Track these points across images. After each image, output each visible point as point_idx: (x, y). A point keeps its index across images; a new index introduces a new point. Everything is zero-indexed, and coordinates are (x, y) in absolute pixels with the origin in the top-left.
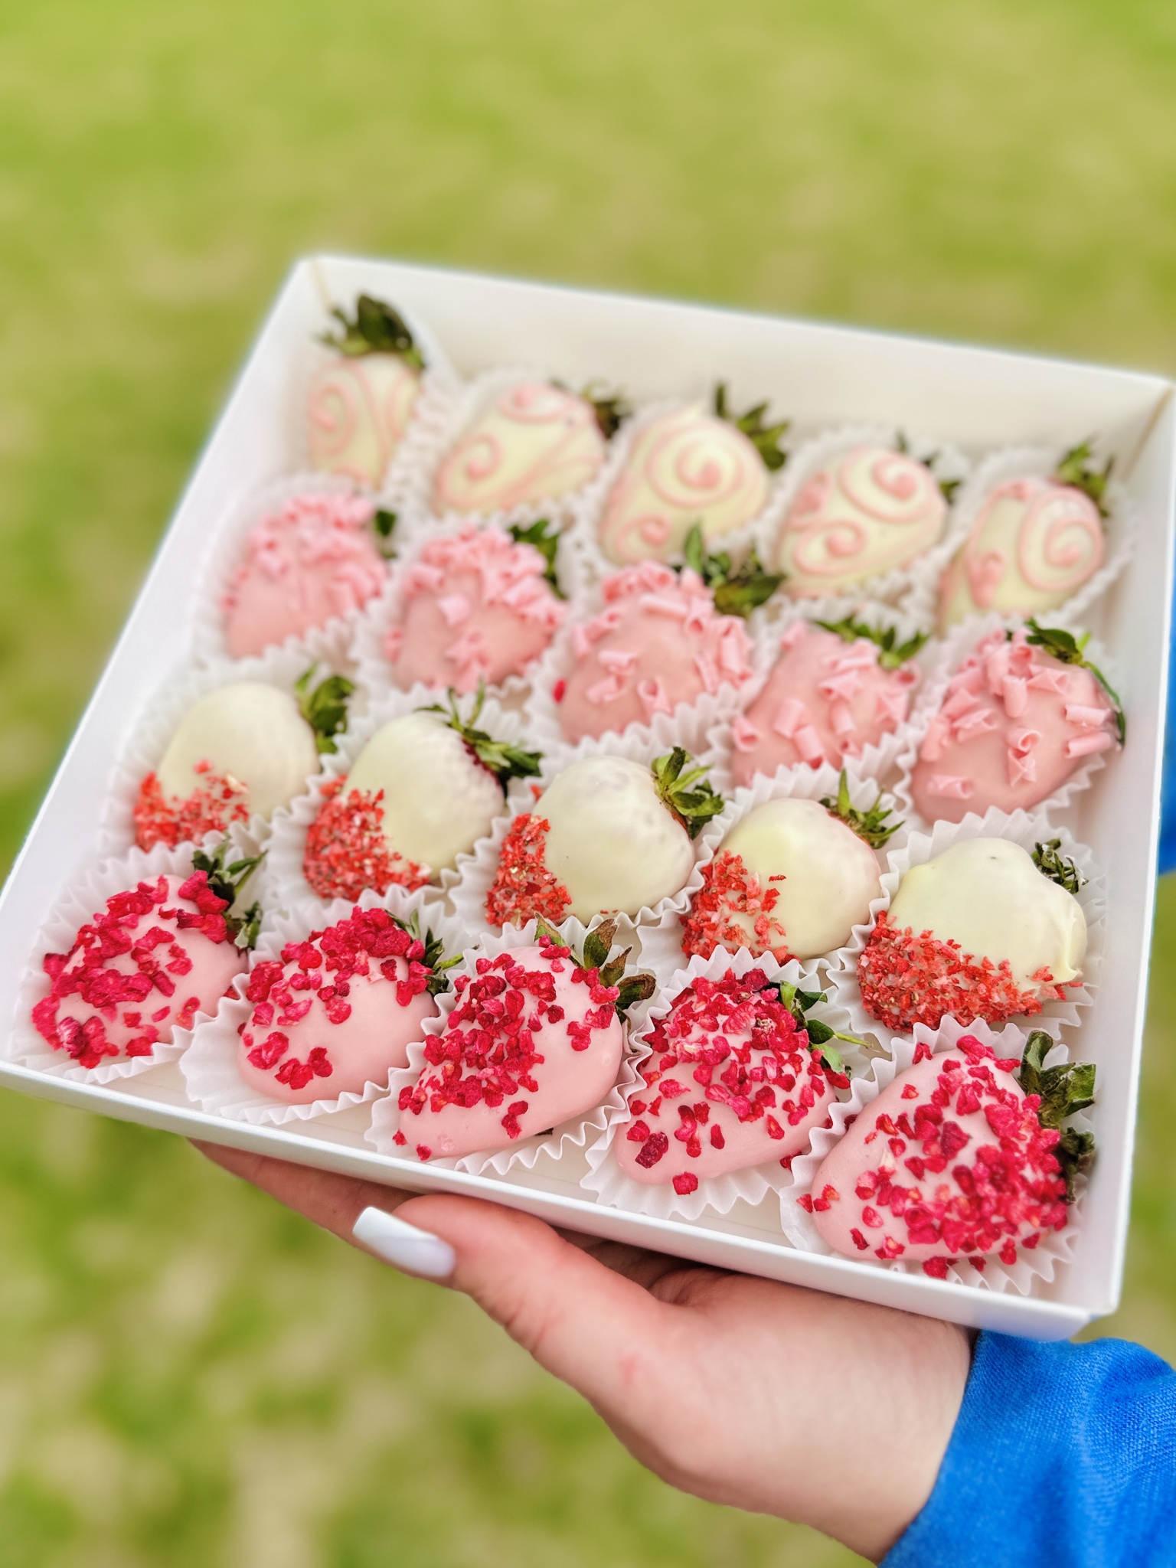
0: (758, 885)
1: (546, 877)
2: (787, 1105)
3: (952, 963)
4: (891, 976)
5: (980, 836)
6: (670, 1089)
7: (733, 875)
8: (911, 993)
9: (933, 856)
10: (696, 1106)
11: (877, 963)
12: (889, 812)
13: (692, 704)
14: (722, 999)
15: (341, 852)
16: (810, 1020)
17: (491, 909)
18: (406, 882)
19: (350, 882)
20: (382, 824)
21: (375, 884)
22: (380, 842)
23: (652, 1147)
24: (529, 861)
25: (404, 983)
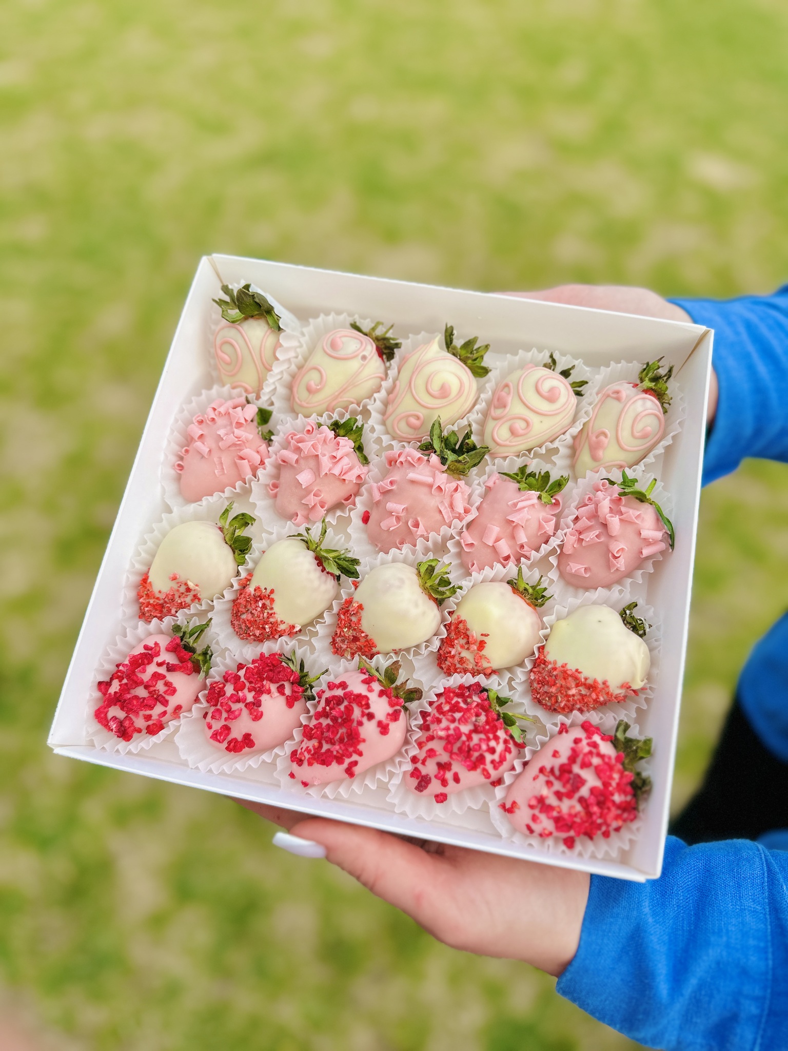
0: (475, 638)
1: (363, 635)
2: (493, 762)
3: (578, 681)
4: (546, 687)
5: (594, 603)
6: (431, 753)
7: (462, 631)
8: (557, 697)
9: (569, 614)
10: (446, 764)
11: (539, 678)
12: (545, 589)
13: (438, 533)
14: (457, 703)
15: (252, 619)
16: (503, 714)
17: (335, 647)
18: (288, 634)
19: (258, 635)
20: (273, 606)
21: (271, 637)
22: (273, 615)
23: (423, 783)
24: (353, 625)
25: (290, 697)
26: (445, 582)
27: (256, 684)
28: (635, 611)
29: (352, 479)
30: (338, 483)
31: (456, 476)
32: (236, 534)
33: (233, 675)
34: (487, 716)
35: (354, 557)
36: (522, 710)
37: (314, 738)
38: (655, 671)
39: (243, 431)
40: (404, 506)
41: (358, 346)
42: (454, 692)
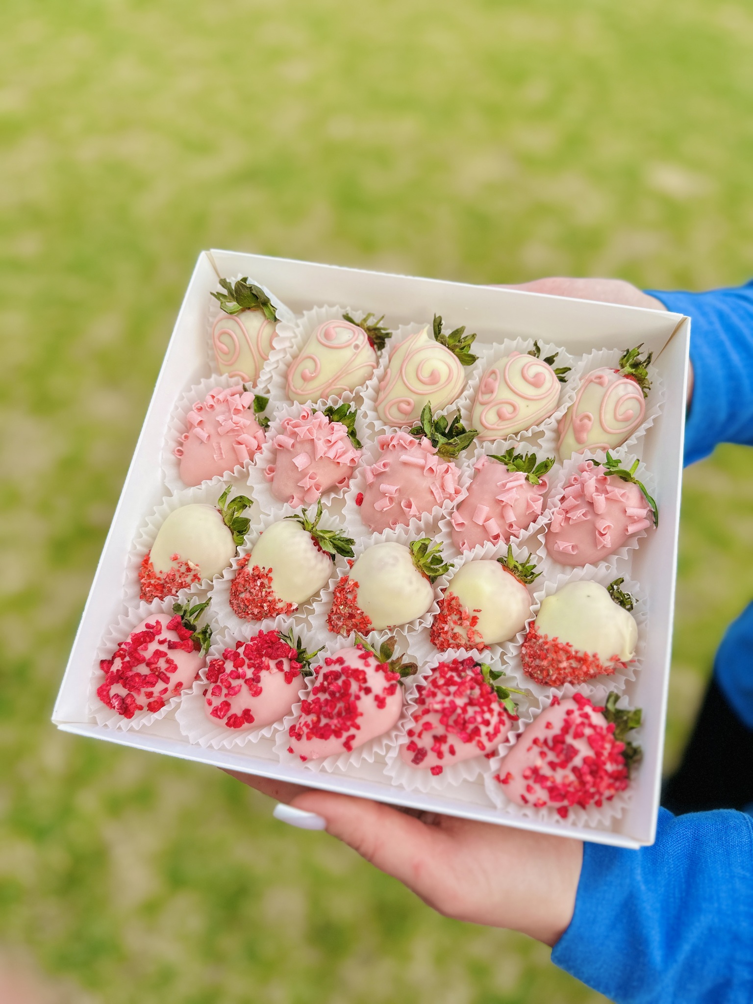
0: (468, 614)
1: (359, 612)
2: (488, 734)
3: (568, 655)
4: (538, 661)
5: (582, 579)
6: (427, 726)
7: (455, 607)
8: (548, 671)
9: (558, 590)
10: (441, 736)
11: (530, 652)
12: (535, 566)
13: (430, 512)
14: (452, 677)
15: (251, 598)
16: (497, 687)
17: (331, 624)
18: (286, 613)
19: (256, 613)
20: (272, 585)
21: (269, 615)
22: (271, 593)
23: (419, 755)
24: (349, 603)
25: (288, 673)
26: (438, 560)
27: (255, 660)
28: (621, 586)
29: (346, 462)
30: (333, 466)
31: (446, 458)
32: (235, 516)
33: (233, 653)
34: (481, 689)
35: (349, 537)
36: (514, 684)
37: (313, 713)
38: (643, 644)
39: (241, 417)
40: (398, 487)
41: (351, 336)
42: (448, 667)
